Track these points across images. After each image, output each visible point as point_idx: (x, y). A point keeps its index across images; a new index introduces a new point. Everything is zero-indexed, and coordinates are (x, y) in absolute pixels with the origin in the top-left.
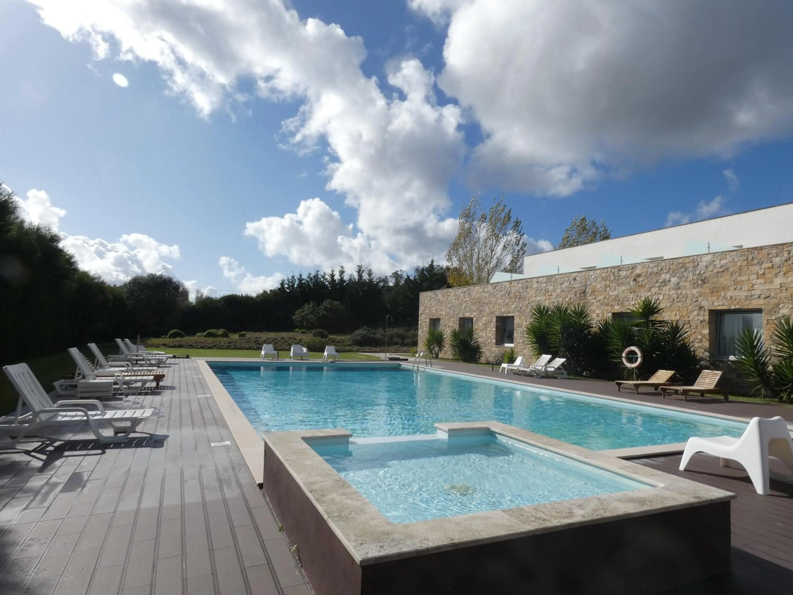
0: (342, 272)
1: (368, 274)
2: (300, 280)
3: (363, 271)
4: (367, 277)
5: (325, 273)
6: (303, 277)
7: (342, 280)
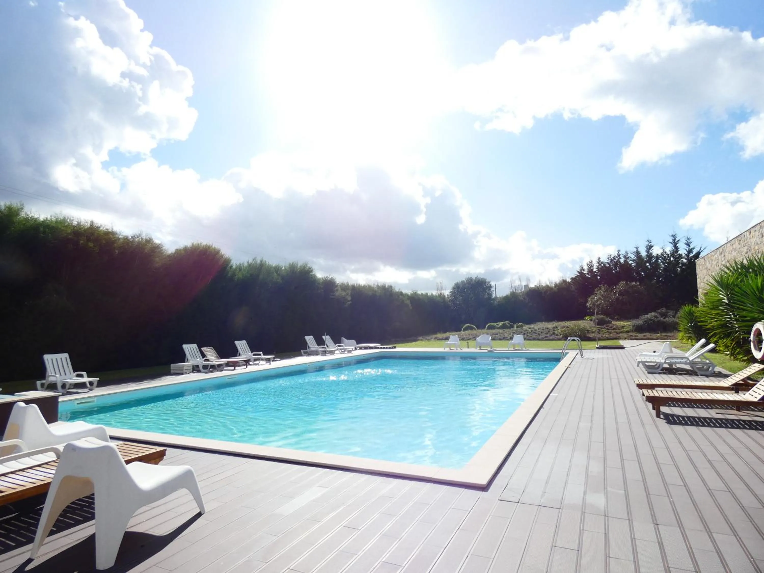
0: (650, 247)
1: (686, 244)
2: (600, 263)
3: (678, 241)
4: (685, 247)
5: (626, 252)
6: (602, 260)
7: (650, 256)
